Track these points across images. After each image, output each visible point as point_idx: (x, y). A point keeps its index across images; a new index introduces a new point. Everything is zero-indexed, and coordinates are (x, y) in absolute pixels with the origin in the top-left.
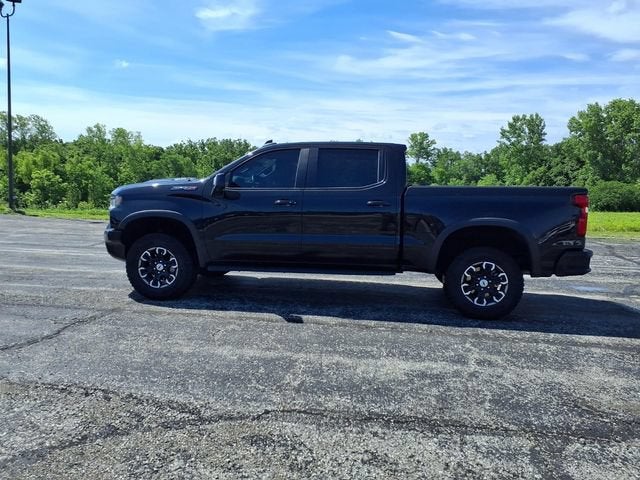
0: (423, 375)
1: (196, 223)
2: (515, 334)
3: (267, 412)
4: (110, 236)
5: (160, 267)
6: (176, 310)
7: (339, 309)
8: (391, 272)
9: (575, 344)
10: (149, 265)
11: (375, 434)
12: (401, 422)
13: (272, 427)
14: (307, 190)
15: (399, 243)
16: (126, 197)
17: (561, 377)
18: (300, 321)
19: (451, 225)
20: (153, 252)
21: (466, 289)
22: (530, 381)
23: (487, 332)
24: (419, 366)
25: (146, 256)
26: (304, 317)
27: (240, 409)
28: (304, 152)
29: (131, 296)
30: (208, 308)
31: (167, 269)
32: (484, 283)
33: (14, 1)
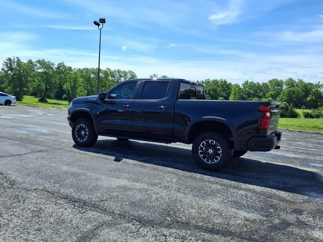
0: (125, 187)
3: (36, 189)
4: (68, 118)
5: (83, 133)
7: (146, 158)
10: (79, 131)
15: (172, 127)
16: (74, 103)
17: (189, 199)
18: (120, 161)
19: (193, 119)
20: (80, 126)
21: (201, 154)
22: (169, 198)
24: (130, 184)
25: (78, 128)
26: (124, 160)
27: (29, 186)
29: (74, 146)
32: (211, 151)
33: (103, 23)
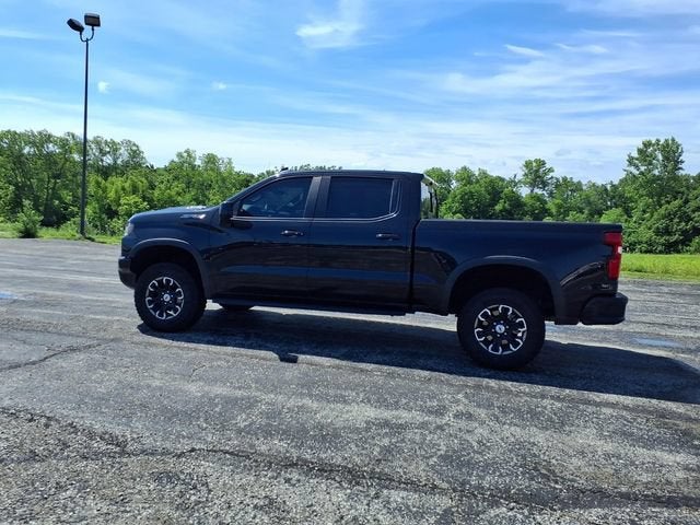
0: (386, 423)
1: (202, 253)
2: (525, 387)
3: (193, 450)
4: (121, 263)
5: (167, 298)
6: (175, 343)
7: (344, 351)
8: (401, 312)
9: (588, 402)
10: (156, 295)
11: (288, 481)
12: (325, 470)
13: (187, 466)
14: (316, 220)
15: (408, 281)
16: (138, 224)
17: (540, 438)
18: (294, 361)
19: (464, 262)
20: (160, 282)
21: (480, 335)
22: (502, 439)
23: (493, 383)
24: (387, 414)
25: (153, 286)
26: (301, 357)
27: (168, 445)
28: (317, 180)
29: (143, 329)
30: (208, 343)
31: (174, 300)
32: (500, 329)
33: (93, 25)
